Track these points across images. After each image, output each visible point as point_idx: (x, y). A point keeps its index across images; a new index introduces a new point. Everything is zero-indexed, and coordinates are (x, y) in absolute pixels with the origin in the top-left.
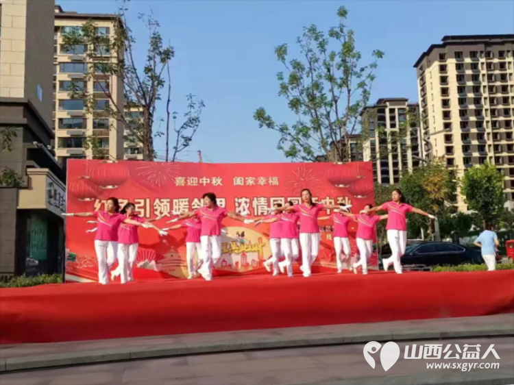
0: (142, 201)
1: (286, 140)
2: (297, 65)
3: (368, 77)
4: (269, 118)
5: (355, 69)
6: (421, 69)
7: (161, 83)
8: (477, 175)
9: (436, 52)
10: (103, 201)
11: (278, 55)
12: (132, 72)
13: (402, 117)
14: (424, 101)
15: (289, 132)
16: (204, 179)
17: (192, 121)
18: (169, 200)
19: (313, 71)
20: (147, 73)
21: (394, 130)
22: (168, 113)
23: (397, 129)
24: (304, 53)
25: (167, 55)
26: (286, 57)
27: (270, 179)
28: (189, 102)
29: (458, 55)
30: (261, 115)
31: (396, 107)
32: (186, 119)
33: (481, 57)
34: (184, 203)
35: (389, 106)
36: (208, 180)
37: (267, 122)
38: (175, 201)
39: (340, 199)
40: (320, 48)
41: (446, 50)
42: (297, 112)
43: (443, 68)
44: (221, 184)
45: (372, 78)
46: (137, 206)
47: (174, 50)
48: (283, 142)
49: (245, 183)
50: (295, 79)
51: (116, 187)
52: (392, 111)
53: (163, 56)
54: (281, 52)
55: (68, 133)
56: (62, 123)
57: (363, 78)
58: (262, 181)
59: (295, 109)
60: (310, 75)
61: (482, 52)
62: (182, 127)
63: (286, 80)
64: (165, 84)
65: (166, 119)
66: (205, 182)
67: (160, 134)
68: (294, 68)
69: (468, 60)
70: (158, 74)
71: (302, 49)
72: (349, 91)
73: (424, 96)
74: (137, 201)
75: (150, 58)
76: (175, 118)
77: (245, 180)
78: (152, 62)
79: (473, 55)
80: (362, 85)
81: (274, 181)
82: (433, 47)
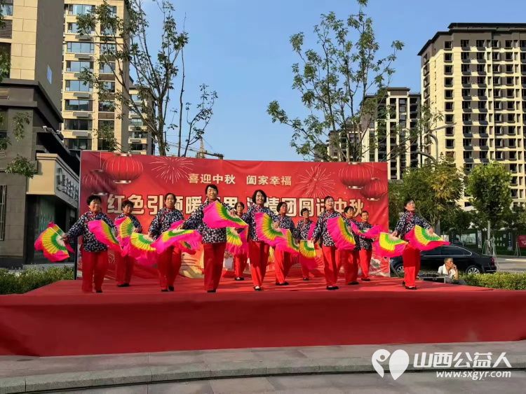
0: (156, 198)
1: (299, 136)
2: (312, 56)
3: (385, 71)
4: (282, 113)
5: (371, 62)
6: (426, 57)
7: (174, 71)
8: (484, 173)
9: (442, 40)
10: (116, 197)
11: (294, 45)
12: (146, 59)
13: (402, 108)
14: (426, 91)
15: (302, 127)
16: (218, 176)
17: (204, 114)
18: (182, 198)
19: (329, 63)
20: (160, 61)
21: (393, 120)
22: (182, 104)
23: (397, 120)
24: (321, 43)
25: (181, 41)
26: (301, 47)
27: (283, 179)
28: (202, 93)
29: (464, 44)
30: (274, 109)
31: (397, 97)
32: (198, 111)
33: (488, 47)
34: (197, 201)
35: (390, 96)
36: (222, 177)
37: (280, 117)
38: (187, 198)
39: (353, 201)
40: (339, 38)
41: (452, 38)
42: (309, 106)
43: (448, 57)
44: (234, 183)
45: (390, 72)
46: (150, 202)
47: (188, 36)
48: (296, 138)
49: (257, 182)
50: (310, 71)
51: (130, 182)
52: (393, 101)
53: (177, 43)
54: (297, 41)
55: (74, 115)
56: (68, 103)
57: (380, 72)
58: (275, 180)
59: (307, 103)
60: (326, 67)
61: (488, 41)
62: (195, 119)
63: (302, 72)
64: (178, 73)
65: (179, 111)
66: (218, 180)
67: (173, 126)
68: (309, 59)
69: (474, 49)
70: (171, 62)
71: (319, 39)
72: (365, 85)
73: (427, 86)
74: (149, 197)
75: (165, 45)
76: (188, 109)
77: (258, 179)
78: (166, 49)
79: (480, 44)
80: (379, 79)
81: (287, 181)
82: (439, 34)
